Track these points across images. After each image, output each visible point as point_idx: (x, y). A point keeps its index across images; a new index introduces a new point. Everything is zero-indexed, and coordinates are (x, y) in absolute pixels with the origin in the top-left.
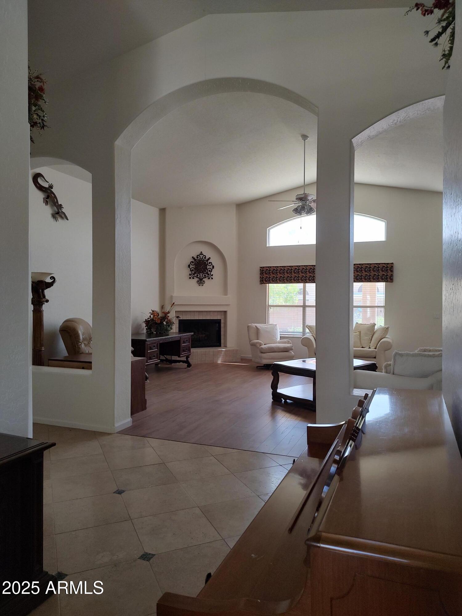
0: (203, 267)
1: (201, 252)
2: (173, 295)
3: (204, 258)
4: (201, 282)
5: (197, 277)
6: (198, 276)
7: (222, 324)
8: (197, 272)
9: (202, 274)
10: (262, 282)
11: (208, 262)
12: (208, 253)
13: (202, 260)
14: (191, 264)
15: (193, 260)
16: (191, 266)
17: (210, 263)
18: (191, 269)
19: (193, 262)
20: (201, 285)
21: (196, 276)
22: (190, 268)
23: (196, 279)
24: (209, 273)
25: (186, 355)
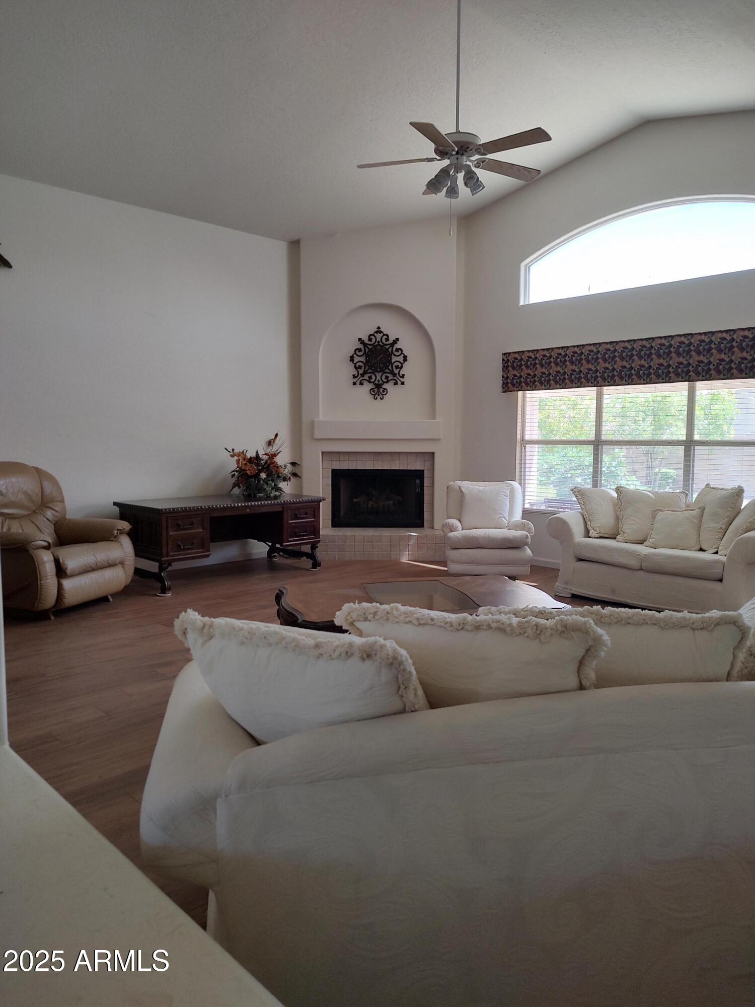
0: (383, 359)
1: (379, 328)
2: (315, 420)
3: (384, 340)
4: (378, 391)
5: (370, 382)
6: (372, 379)
7: (425, 479)
8: (368, 371)
9: (381, 373)
10: (506, 389)
11: (394, 349)
12: (393, 328)
13: (381, 344)
14: (355, 353)
15: (361, 346)
16: (356, 359)
17: (397, 350)
18: (357, 365)
19: (360, 350)
20: (379, 398)
21: (368, 379)
22: (355, 362)
23: (368, 387)
24: (396, 371)
25: (312, 542)
